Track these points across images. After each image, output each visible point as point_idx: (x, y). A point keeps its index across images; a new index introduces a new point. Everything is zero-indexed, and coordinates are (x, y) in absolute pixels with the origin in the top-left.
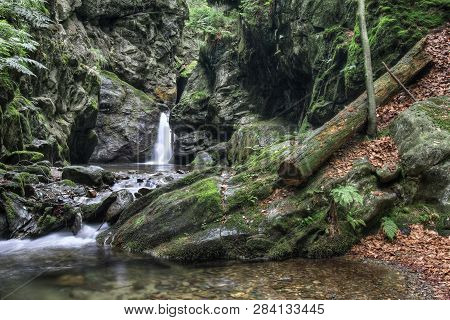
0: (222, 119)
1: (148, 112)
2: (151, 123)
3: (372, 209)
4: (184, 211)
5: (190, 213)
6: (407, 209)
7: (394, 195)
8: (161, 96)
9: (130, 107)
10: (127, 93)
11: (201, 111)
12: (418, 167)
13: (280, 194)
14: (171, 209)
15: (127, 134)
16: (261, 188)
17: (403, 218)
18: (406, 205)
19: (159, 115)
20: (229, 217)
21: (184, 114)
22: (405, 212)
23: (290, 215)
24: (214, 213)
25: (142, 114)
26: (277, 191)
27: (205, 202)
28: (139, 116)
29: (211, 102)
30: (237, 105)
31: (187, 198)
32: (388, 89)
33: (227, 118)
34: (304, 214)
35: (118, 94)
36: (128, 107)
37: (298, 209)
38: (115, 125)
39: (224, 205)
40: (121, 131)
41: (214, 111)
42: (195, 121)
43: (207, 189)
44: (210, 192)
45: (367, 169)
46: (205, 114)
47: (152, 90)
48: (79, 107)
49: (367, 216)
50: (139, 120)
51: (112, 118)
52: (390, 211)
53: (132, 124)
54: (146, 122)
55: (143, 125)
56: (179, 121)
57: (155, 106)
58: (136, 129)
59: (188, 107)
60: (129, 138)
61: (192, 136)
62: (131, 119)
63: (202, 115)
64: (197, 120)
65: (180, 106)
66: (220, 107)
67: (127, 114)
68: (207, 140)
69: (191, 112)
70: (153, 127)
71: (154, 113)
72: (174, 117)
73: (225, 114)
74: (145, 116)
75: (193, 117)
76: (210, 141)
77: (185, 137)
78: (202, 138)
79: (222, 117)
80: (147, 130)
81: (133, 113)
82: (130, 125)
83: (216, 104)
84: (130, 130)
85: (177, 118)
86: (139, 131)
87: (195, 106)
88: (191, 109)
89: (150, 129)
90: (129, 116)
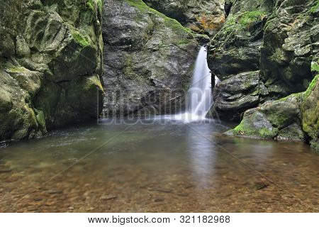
0: (290, 54)
1: (181, 46)
2: (186, 62)
8: (206, 27)
9: (159, 42)
10: (156, 23)
11: (253, 41)
15: (152, 77)
19: (197, 50)
25: (174, 50)
28: (169, 53)
29: (270, 25)
30: (318, 27)
33: (300, 50)
35: (143, 25)
36: (155, 42)
38: (139, 65)
40: (147, 73)
41: (275, 40)
42: (243, 58)
46: (260, 45)
47: (195, 20)
48: (52, 45)
50: (169, 57)
51: (135, 56)
53: (160, 63)
54: (179, 59)
55: (175, 64)
56: (220, 57)
57: (192, 38)
58: (165, 70)
59: (233, 36)
60: (156, 82)
61: (239, 80)
62: (159, 57)
63: (254, 47)
64: (247, 55)
65: (221, 36)
66: (286, 32)
67: (155, 51)
68: (262, 86)
69: (237, 43)
70: (188, 66)
71: (191, 47)
72: (212, 52)
73: (294, 45)
74: (179, 52)
75: (241, 51)
76: (267, 87)
77: (228, 81)
78: (254, 83)
79: (289, 49)
80: (180, 70)
81: (162, 49)
82: (157, 64)
83: (279, 29)
84: (157, 70)
85: (217, 53)
86: (169, 72)
87: (244, 35)
88: (237, 40)
89: (184, 69)
90: (157, 53)
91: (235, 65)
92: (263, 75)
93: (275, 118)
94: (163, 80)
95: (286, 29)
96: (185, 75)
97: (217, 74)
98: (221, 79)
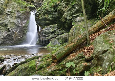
1: (22, 12)
2: (24, 19)
3: (82, 68)
4: (25, 70)
5: (27, 71)
6: (95, 68)
7: (91, 64)
9: (10, 10)
10: (9, 0)
12: (96, 55)
13: (53, 65)
14: (22, 69)
15: (9, 27)
16: (48, 63)
17: (93, 71)
18: (95, 67)
19: (29, 13)
20: (38, 71)
21: (44, 14)
22: (94, 69)
23: (55, 71)
24: (33, 70)
25: (18, 14)
26: (53, 64)
27: (31, 68)
28: (16, 15)
29: (59, 8)
30: (74, 10)
31: (26, 66)
32: (99, 26)
33: (69, 18)
34: (60, 70)
35: (3, 2)
36: (8, 10)
37: (57, 69)
39: (37, 68)
40: (6, 25)
41: (61, 13)
42: (51, 19)
43: (32, 63)
44: (33, 64)
45: (80, 56)
46: (57, 14)
49: (81, 71)
50: (17, 17)
52: (90, 69)
53: (12, 21)
54: (21, 18)
55: (19, 21)
56: (41, 18)
57: (27, 8)
58: (15, 24)
59: (46, 10)
60: (11, 30)
61: (49, 28)
62: (11, 18)
63: (55, 15)
64: (52, 18)
65: (41, 9)
66: (64, 11)
67: (9, 14)
68: (58, 31)
69: (48, 13)
70: (25, 22)
71: (26, 12)
72: (38, 16)
73: (67, 16)
74: (21, 15)
75: (50, 16)
76: (60, 31)
77: (45, 29)
78: (55, 29)
79: (65, 17)
80: (22, 24)
81: (13, 13)
82: (11, 21)
83: (62, 10)
84: (11, 24)
85: (40, 17)
86: (17, 25)
87: (51, 9)
88: (48, 12)
89: (24, 23)
90: (10, 15)
91: (48, 22)
92: (58, 26)
93: (60, 41)
94: (14, 29)
95: (64, 10)
96: (24, 26)
97: (40, 26)
98: (42, 28)
